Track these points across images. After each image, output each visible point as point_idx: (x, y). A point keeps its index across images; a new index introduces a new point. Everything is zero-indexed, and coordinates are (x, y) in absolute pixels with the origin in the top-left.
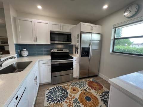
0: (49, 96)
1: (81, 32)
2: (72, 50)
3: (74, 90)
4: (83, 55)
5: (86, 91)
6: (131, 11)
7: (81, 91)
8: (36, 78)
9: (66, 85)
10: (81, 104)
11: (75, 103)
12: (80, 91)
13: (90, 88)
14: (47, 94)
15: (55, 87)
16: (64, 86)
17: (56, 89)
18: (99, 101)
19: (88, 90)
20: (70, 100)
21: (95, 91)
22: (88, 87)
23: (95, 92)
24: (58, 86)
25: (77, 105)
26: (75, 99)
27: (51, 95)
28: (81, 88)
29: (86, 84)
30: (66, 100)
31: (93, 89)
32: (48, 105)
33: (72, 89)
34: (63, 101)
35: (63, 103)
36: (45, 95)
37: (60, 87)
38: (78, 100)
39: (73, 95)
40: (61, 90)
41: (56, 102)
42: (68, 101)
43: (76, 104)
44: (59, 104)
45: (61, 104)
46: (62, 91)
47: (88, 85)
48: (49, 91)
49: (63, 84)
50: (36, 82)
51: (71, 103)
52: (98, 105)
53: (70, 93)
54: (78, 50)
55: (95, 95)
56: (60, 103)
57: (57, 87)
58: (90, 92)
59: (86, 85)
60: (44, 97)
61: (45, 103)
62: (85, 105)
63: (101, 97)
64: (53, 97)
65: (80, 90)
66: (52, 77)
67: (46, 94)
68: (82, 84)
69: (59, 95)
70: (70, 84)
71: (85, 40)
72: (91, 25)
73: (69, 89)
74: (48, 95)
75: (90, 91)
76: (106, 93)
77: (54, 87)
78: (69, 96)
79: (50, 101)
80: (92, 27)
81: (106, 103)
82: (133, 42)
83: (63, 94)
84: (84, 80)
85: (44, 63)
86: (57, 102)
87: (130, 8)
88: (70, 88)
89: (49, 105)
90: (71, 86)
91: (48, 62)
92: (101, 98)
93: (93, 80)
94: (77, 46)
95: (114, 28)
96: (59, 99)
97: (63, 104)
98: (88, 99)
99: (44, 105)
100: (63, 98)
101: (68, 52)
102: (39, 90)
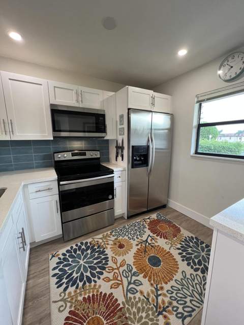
0: (60, 273)
1: (129, 109)
2: (108, 152)
3: (121, 246)
4: (135, 162)
5: (147, 244)
6: (232, 67)
7: (137, 245)
8: (23, 234)
9: (101, 236)
10: (140, 277)
11: (127, 277)
12: (134, 246)
13: (155, 235)
14: (54, 269)
15: (75, 247)
16: (96, 240)
17: (75, 251)
18: (177, 262)
19: (151, 240)
20: (115, 273)
21: (166, 240)
22: (151, 234)
23: (166, 243)
24: (82, 243)
25: (132, 282)
26: (125, 267)
27: (67, 268)
28: (136, 239)
29: (145, 227)
30: (105, 274)
31: (161, 238)
32: (60, 296)
33: (115, 244)
34: (99, 278)
35: (99, 282)
36: (49, 270)
37: (87, 243)
38: (134, 267)
39: (120, 259)
40: (89, 251)
41: (81, 284)
42: (111, 276)
43: (129, 279)
44: (90, 286)
45: (95, 285)
46: (91, 253)
47: (149, 229)
48: (60, 258)
49: (92, 234)
50: (24, 242)
51: (119, 278)
52: (177, 272)
53: (114, 255)
54: (122, 152)
55: (168, 250)
56: (93, 283)
57: (79, 244)
58: (157, 244)
59: (145, 230)
60: (47, 277)
61: (51, 292)
62: (150, 278)
63: (180, 251)
64: (71, 274)
65: (134, 243)
66: (62, 223)
67: (51, 268)
68: (136, 230)
69: (87, 265)
70: (109, 233)
71: (138, 128)
72: (151, 92)
73: (109, 247)
74: (57, 271)
75: (157, 242)
76: (188, 242)
77: (72, 247)
78: (110, 263)
79: (64, 286)
80: (153, 98)
81: (192, 264)
82: (222, 131)
83: (95, 261)
84: (138, 220)
85: (39, 191)
86: (85, 283)
87: (230, 59)
88: (111, 242)
89: (63, 295)
90: (113, 238)
91: (51, 187)
92: (180, 254)
93: (157, 217)
94: (120, 142)
95: (198, 102)
96: (88, 274)
97: (100, 286)
98: (155, 261)
99: (49, 299)
100: (98, 270)
101: (98, 159)
102: (32, 261)
